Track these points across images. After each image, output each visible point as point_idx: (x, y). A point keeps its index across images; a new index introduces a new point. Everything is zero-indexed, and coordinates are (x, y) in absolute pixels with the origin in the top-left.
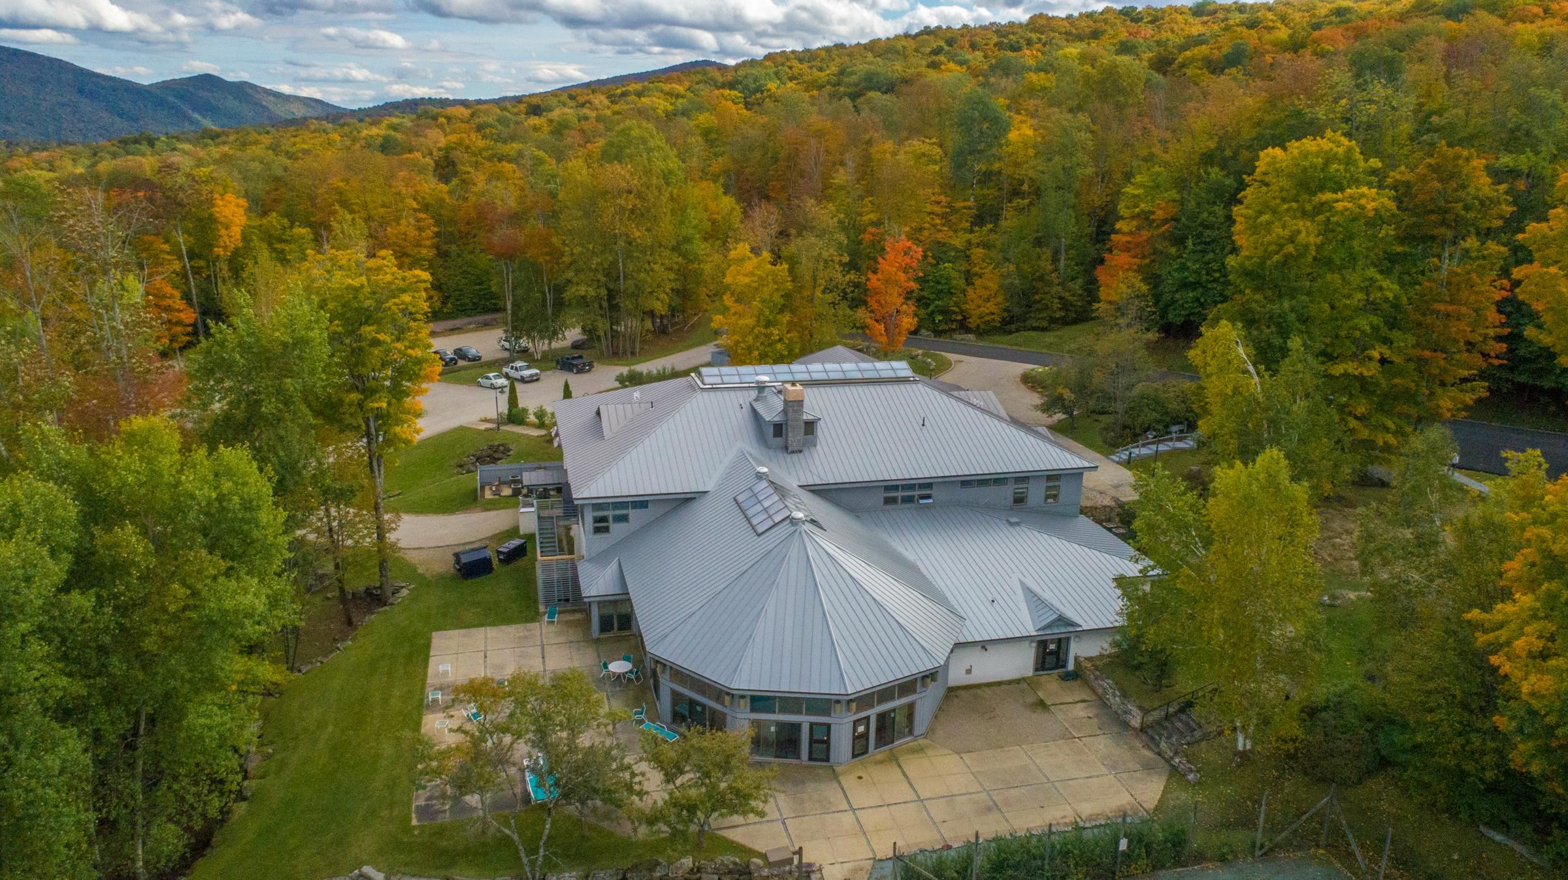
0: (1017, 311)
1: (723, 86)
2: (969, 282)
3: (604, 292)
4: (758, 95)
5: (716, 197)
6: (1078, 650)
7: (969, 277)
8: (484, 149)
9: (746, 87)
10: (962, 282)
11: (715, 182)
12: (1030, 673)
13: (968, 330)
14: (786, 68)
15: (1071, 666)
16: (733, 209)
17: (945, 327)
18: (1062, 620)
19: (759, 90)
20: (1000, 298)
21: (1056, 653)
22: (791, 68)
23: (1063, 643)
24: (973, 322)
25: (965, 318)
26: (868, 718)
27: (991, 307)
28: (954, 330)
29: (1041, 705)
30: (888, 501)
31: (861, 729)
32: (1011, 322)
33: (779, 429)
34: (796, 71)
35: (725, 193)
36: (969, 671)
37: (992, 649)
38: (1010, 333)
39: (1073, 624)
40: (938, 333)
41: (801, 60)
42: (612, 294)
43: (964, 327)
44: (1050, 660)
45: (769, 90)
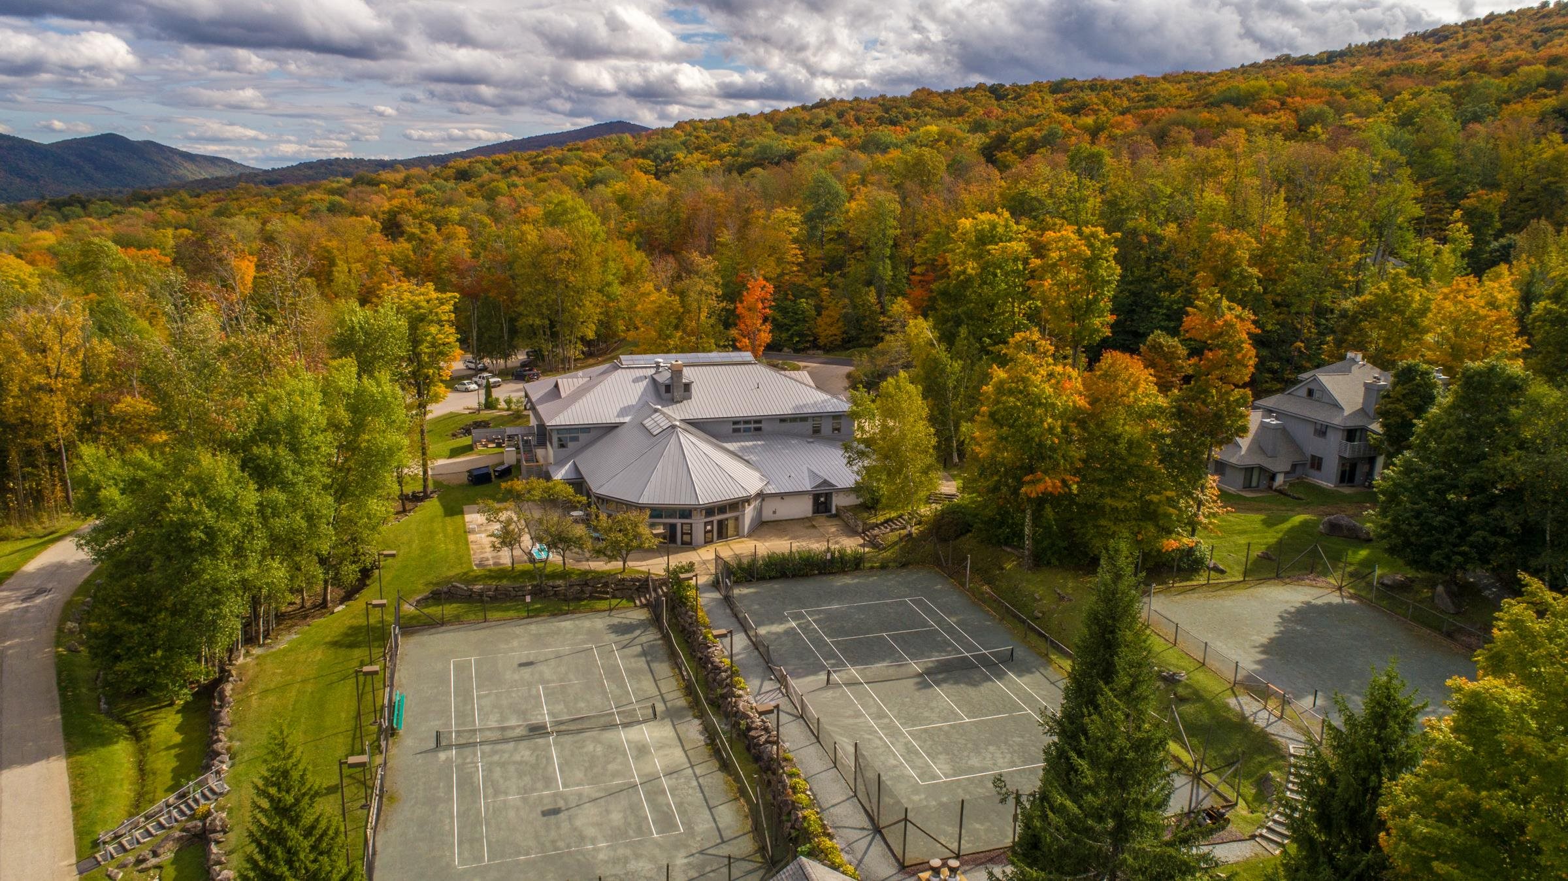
0: (853, 333)
1: (636, 154)
2: (819, 314)
3: (547, 322)
4: (668, 164)
5: (630, 253)
6: (838, 501)
7: (819, 309)
8: (425, 213)
9: (657, 157)
10: (814, 313)
11: (629, 241)
12: (810, 515)
13: (819, 348)
14: (693, 139)
15: (834, 511)
16: (643, 262)
17: (802, 346)
18: (825, 482)
19: (669, 158)
20: (840, 324)
21: (825, 503)
22: (697, 137)
23: (828, 496)
24: (821, 342)
25: (816, 339)
26: (712, 522)
27: (833, 330)
28: (808, 348)
29: (814, 526)
30: (735, 431)
31: (709, 528)
32: (849, 342)
33: (668, 388)
34: (701, 141)
35: (638, 249)
36: (774, 512)
37: (787, 500)
38: (848, 349)
39: (833, 486)
40: (796, 351)
41: (708, 129)
42: (552, 324)
43: (815, 345)
44: (822, 508)
45: (677, 159)
